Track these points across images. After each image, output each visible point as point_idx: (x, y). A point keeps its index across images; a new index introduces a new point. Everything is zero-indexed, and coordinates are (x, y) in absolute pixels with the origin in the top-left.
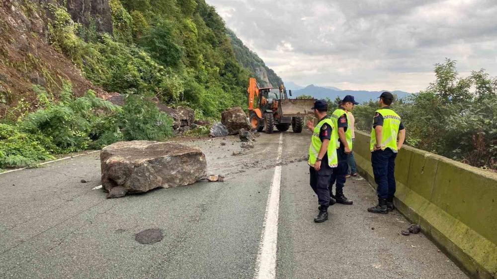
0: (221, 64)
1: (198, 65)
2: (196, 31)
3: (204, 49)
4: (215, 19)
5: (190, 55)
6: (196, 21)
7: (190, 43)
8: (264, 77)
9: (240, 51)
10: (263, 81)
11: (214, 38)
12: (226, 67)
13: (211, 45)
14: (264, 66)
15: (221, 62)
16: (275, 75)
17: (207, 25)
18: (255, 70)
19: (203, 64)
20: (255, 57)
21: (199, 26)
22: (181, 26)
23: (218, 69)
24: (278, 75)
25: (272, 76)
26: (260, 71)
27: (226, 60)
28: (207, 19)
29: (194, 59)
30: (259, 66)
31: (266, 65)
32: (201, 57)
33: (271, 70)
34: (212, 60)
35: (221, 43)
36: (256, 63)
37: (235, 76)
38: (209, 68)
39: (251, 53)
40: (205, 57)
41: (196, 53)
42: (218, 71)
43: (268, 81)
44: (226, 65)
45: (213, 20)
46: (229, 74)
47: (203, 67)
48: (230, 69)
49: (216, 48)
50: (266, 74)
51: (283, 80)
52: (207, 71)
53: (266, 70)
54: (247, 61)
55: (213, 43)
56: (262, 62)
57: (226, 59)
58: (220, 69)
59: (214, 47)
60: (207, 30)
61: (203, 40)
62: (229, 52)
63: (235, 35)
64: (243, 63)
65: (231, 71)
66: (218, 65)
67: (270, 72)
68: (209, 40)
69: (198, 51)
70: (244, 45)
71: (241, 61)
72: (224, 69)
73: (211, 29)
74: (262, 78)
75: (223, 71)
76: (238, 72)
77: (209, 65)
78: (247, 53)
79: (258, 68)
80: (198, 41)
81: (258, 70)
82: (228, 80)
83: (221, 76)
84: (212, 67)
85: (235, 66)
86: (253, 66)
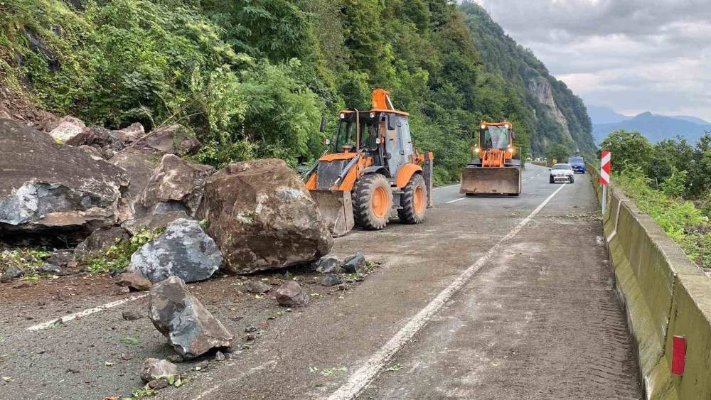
0: (434, 63)
1: (378, 66)
3: (397, 31)
5: (362, 43)
7: (362, 18)
8: (546, 97)
9: (498, 46)
10: (542, 104)
11: (420, 8)
12: (447, 70)
13: (414, 25)
14: (546, 74)
15: (435, 60)
16: (567, 93)
18: (527, 84)
19: (393, 62)
20: (527, 58)
23: (426, 75)
24: (575, 93)
25: (562, 95)
26: (538, 84)
27: (446, 55)
29: (371, 53)
30: (536, 75)
31: (550, 74)
32: (388, 48)
33: (560, 82)
34: (413, 56)
35: (443, 23)
36: (529, 68)
37: (463, 88)
38: (407, 73)
39: (519, 50)
40: (398, 49)
41: (374, 38)
42: (426, 78)
43: (553, 105)
44: (446, 67)
46: (451, 87)
47: (392, 70)
48: (454, 75)
49: (426, 31)
50: (549, 92)
51: (585, 103)
52: (401, 78)
53: (549, 82)
54: (511, 65)
55: (419, 20)
56: (542, 66)
57: (448, 53)
58: (432, 75)
59: (421, 29)
61: (397, 13)
62: (458, 41)
63: (488, 16)
64: (502, 69)
65: (456, 80)
66: (424, 66)
67: (559, 88)
68: (408, 13)
69: (379, 35)
70: (506, 34)
71: (498, 66)
72: (441, 76)
74: (541, 100)
75: (439, 80)
76: (474, 82)
77: (406, 67)
78: (511, 50)
79: (532, 80)
80: (384, 15)
81: (533, 83)
82: (445, 97)
83: (431, 89)
84: (412, 71)
85: (468, 69)
86: (523, 75)
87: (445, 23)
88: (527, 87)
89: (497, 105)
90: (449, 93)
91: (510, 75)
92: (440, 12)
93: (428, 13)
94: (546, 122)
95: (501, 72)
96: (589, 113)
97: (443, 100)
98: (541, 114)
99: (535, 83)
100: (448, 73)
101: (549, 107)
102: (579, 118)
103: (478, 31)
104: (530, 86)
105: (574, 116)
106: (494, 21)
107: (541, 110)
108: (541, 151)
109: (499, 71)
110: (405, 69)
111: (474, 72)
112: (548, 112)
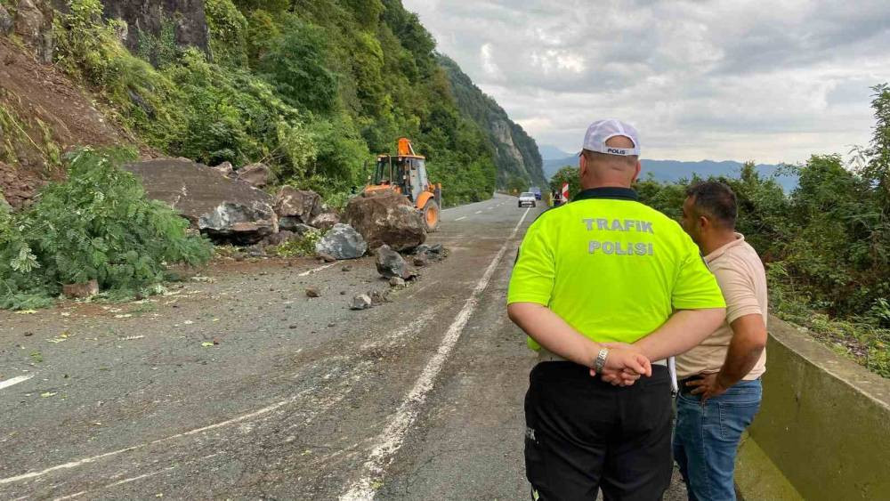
0: (424, 111)
1: (380, 112)
2: (380, 53)
3: (394, 84)
4: (418, 35)
5: (367, 94)
6: (380, 36)
7: (368, 73)
8: (506, 138)
9: (467, 93)
10: (504, 144)
11: (412, 65)
12: (434, 116)
13: (407, 79)
14: (506, 118)
15: (425, 109)
16: (523, 134)
17: (405, 45)
18: (491, 126)
19: (392, 110)
20: (490, 104)
21: (385, 45)
22: (351, 43)
23: (418, 120)
24: (529, 135)
25: (518, 135)
26: (500, 127)
27: (433, 105)
28: (405, 36)
29: (375, 102)
30: (498, 119)
31: (510, 118)
32: (388, 98)
33: (517, 125)
34: (407, 105)
35: (427, 76)
36: (492, 113)
37: (448, 132)
38: (403, 119)
39: (485, 97)
40: (396, 99)
41: (377, 90)
42: (418, 123)
43: (512, 144)
44: (433, 114)
45: (413, 37)
46: (438, 130)
47: (392, 116)
48: (439, 121)
49: (417, 84)
50: (509, 133)
51: (537, 143)
52: (399, 123)
53: (508, 124)
54: (478, 110)
55: (411, 75)
56: (502, 111)
57: (434, 102)
58: (422, 121)
59: (413, 83)
60: (402, 53)
61: (394, 69)
62: (441, 92)
63: (459, 68)
64: (471, 114)
65: (441, 125)
66: (416, 113)
67: (517, 131)
68: (404, 71)
69: (381, 87)
70: (473, 84)
71: (467, 111)
72: (430, 121)
73: (410, 52)
74: (502, 140)
75: (428, 125)
76: (455, 126)
77: (402, 114)
78: (477, 97)
79: (496, 123)
80: (383, 70)
82: (434, 139)
83: (423, 132)
84: (407, 117)
85: (450, 116)
86: (487, 119)
87: (429, 76)
88: (491, 128)
89: (473, 145)
90: (437, 135)
91: (477, 119)
92: (425, 67)
93: (417, 69)
94: (506, 158)
95: (471, 117)
96: (540, 151)
97: (433, 142)
98: (502, 152)
99: (497, 126)
100: (435, 119)
101: (508, 146)
102: (532, 155)
103: (451, 81)
104: (493, 128)
105: (529, 154)
106: (464, 72)
107: (502, 148)
108: (503, 183)
109: (469, 115)
110: (402, 116)
111: (454, 118)
112: (508, 150)
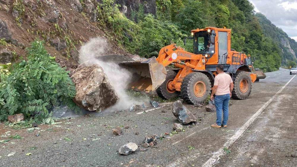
0: (247, 34)
2: (229, 12)
3: (234, 24)
4: (246, 4)
6: (229, 6)
7: (222, 20)
8: (287, 45)
9: (269, 28)
10: (285, 47)
11: (242, 16)
12: (251, 36)
13: (240, 22)
14: (287, 37)
15: (247, 33)
17: (240, 9)
18: (280, 40)
20: (280, 31)
21: (231, 9)
22: (215, 9)
23: (244, 38)
25: (293, 44)
27: (251, 32)
28: (240, 6)
30: (283, 37)
31: (289, 37)
33: (293, 39)
34: (239, 32)
35: (250, 21)
36: (281, 35)
37: (257, 42)
39: (277, 28)
42: (244, 39)
43: (290, 47)
44: (251, 35)
45: (244, 6)
46: (253, 42)
48: (254, 38)
49: (244, 24)
50: (288, 43)
53: (288, 39)
54: (274, 34)
55: (242, 20)
56: (286, 34)
57: (252, 31)
58: (246, 38)
59: (242, 23)
60: (238, 12)
61: (234, 18)
62: (255, 27)
63: (266, 18)
64: (271, 36)
66: (243, 35)
67: (292, 41)
68: (238, 18)
69: (228, 25)
70: (272, 23)
71: (269, 35)
72: (249, 38)
73: (242, 12)
74: (285, 46)
75: (249, 40)
76: (261, 40)
77: (237, 36)
78: (274, 29)
80: (229, 19)
81: (282, 40)
82: (251, 45)
83: (246, 43)
84: (239, 37)
85: (259, 36)
86: (278, 38)
87: (250, 20)
89: (270, 48)
90: (252, 44)
91: (273, 37)
92: (249, 17)
93: (244, 18)
94: (287, 53)
95: (270, 36)
97: (250, 47)
99: (283, 40)
100: (252, 37)
101: (288, 48)
103: (262, 23)
104: (281, 41)
106: (268, 19)
107: (285, 50)
108: (285, 64)
109: (269, 36)
110: (237, 37)
111: (261, 37)
112: (288, 50)
